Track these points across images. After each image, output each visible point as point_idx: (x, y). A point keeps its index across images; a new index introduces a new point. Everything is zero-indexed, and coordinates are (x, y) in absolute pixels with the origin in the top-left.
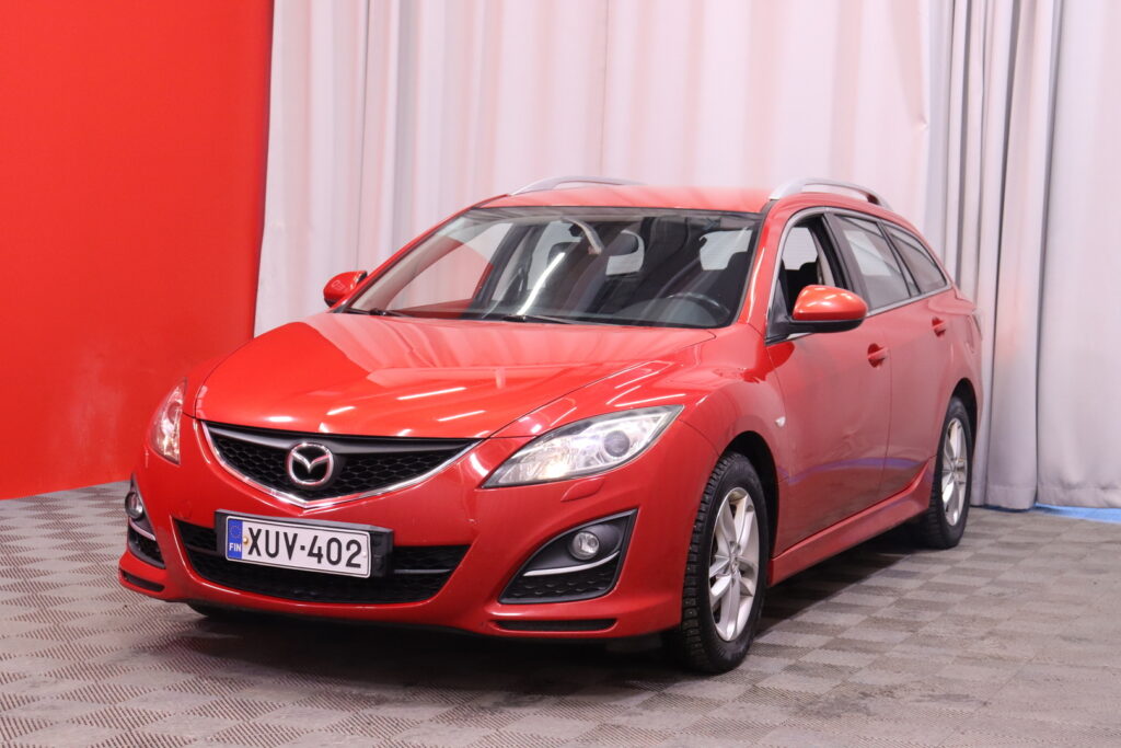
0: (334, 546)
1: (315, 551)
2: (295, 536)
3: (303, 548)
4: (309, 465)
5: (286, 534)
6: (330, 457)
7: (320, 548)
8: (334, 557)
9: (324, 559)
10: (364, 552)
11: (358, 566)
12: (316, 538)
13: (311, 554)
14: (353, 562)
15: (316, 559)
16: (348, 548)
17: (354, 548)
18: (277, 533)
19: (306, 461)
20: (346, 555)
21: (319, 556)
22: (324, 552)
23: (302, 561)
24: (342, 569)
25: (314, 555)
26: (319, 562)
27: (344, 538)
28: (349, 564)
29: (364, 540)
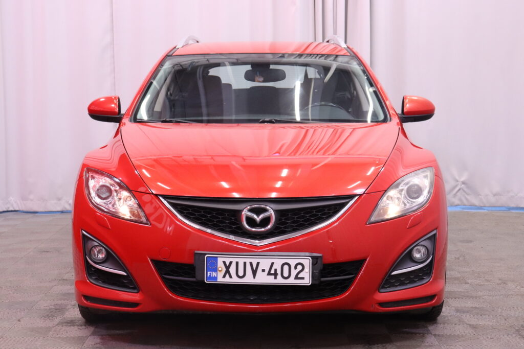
0: (286, 268)
1: (273, 272)
2: (258, 264)
3: (263, 271)
4: (258, 219)
5: (251, 263)
6: (271, 213)
7: (276, 270)
8: (286, 274)
9: (279, 276)
10: (307, 269)
11: (303, 278)
12: (273, 264)
13: (269, 274)
14: (300, 276)
15: (273, 277)
16: (296, 268)
17: (300, 268)
18: (245, 263)
19: (255, 216)
20: (294, 272)
21: (275, 275)
22: (279, 272)
23: (263, 279)
24: (292, 281)
25: (272, 274)
26: (275, 278)
27: (293, 262)
28: (297, 278)
29: (307, 262)
